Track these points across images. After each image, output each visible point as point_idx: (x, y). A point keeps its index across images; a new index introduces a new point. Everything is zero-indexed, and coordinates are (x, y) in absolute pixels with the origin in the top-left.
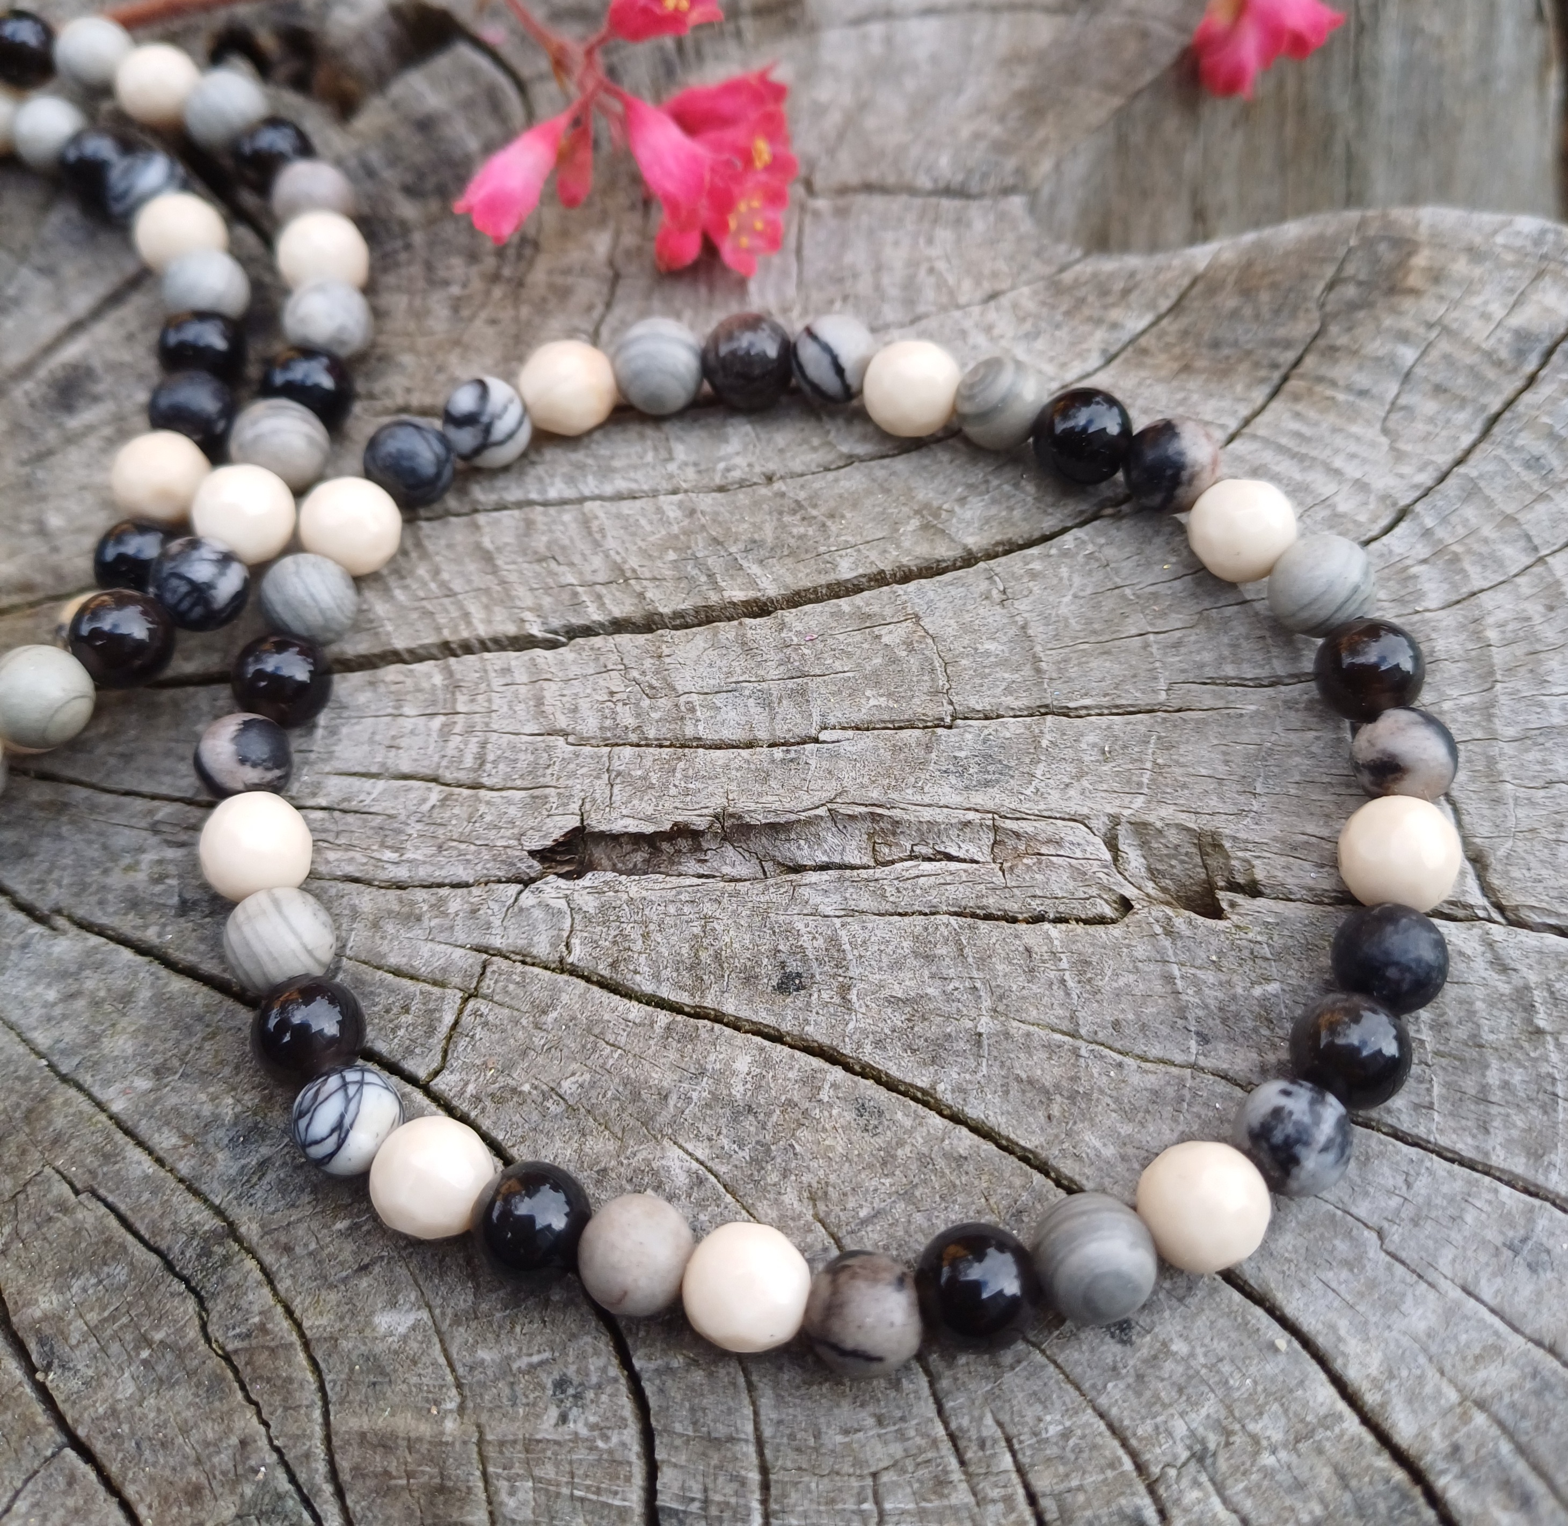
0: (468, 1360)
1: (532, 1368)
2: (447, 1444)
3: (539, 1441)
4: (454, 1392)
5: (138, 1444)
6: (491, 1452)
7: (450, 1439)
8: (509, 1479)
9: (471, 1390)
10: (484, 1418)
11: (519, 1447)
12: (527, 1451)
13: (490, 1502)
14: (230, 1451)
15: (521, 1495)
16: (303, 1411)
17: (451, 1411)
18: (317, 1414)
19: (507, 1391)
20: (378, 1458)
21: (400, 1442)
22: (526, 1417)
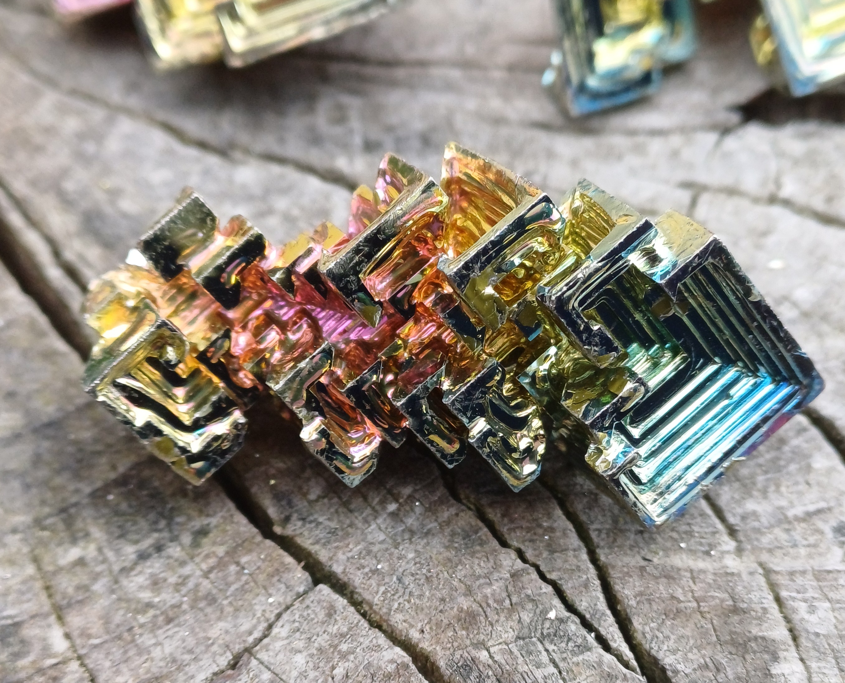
0: (739, 511)
1: (809, 516)
2: (732, 574)
3: (829, 572)
4: (725, 538)
5: (400, 580)
6: (782, 580)
7: (735, 571)
8: (805, 601)
9: (746, 536)
10: (765, 557)
11: (810, 576)
12: (818, 580)
13: (787, 619)
14: (501, 583)
15: (821, 613)
16: (571, 553)
17: (728, 552)
18: (585, 556)
19: (783, 536)
20: (661, 588)
21: (683, 573)
22: (810, 556)
